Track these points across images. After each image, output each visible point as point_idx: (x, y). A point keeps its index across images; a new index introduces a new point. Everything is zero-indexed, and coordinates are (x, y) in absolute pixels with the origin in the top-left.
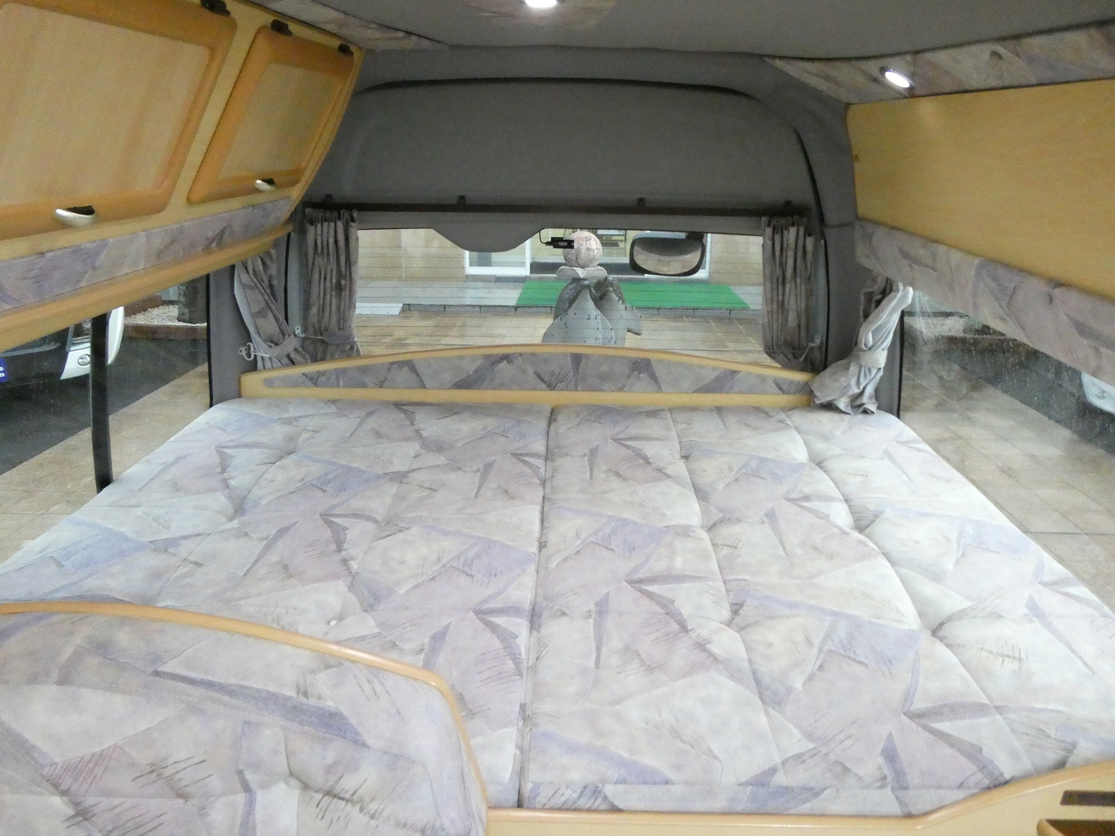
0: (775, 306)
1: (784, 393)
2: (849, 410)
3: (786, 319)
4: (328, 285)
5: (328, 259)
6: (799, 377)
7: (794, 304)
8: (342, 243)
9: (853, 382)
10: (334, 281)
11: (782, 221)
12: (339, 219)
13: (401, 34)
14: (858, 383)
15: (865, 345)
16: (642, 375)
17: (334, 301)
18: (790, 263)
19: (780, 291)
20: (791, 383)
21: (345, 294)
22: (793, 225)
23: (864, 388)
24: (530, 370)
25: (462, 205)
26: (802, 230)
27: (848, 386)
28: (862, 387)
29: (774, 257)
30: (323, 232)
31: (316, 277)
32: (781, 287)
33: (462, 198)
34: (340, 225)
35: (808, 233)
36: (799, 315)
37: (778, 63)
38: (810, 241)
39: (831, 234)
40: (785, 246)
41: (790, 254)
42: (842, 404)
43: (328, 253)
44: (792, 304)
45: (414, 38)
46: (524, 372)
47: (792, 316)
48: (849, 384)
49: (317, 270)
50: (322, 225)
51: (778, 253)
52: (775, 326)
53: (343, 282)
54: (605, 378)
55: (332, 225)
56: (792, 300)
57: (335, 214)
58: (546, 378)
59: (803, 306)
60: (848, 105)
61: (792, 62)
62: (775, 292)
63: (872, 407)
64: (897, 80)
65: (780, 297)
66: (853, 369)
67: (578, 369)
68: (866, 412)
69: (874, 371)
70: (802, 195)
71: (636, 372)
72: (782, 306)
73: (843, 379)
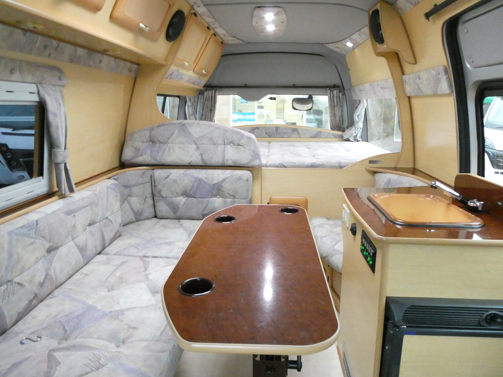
0: (333, 114)
1: (335, 138)
2: (353, 141)
3: (336, 118)
4: (208, 109)
5: (209, 102)
6: (340, 133)
7: (338, 114)
8: (213, 97)
9: (354, 132)
10: (210, 108)
11: (333, 89)
12: (213, 90)
13: (236, 39)
14: (355, 132)
15: (356, 121)
16: (295, 133)
17: (209, 114)
18: (335, 101)
19: (334, 109)
20: (337, 135)
21: (212, 112)
22: (335, 90)
23: (357, 135)
24: (264, 132)
25: (246, 86)
26: (338, 91)
27: (352, 133)
28: (356, 134)
29: (331, 100)
30: (208, 94)
31: (205, 107)
32: (334, 108)
33: (246, 84)
34: (213, 91)
35: (340, 92)
36: (339, 117)
37: (327, 45)
38: (340, 94)
39: (346, 92)
40: (334, 96)
41: (335, 98)
42: (351, 139)
43: (209, 100)
44: (337, 113)
45: (238, 40)
46: (262, 132)
47: (337, 117)
48: (353, 133)
49: (205, 105)
50: (209, 92)
51: (332, 98)
52: (333, 121)
53: (212, 108)
54: (285, 133)
55: (211, 91)
56: (337, 112)
57: (212, 89)
58: (268, 134)
59: (340, 114)
60: (345, 55)
61: (330, 44)
62: (332, 111)
63: (360, 140)
64: (349, 44)
65: (334, 112)
66: (353, 128)
67: (277, 131)
68: (358, 141)
69: (359, 129)
70: (338, 82)
71: (293, 132)
72: (334, 114)
73: (351, 131)
